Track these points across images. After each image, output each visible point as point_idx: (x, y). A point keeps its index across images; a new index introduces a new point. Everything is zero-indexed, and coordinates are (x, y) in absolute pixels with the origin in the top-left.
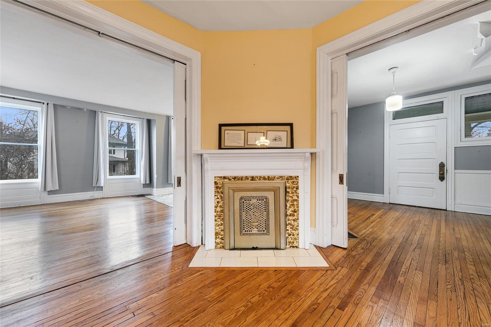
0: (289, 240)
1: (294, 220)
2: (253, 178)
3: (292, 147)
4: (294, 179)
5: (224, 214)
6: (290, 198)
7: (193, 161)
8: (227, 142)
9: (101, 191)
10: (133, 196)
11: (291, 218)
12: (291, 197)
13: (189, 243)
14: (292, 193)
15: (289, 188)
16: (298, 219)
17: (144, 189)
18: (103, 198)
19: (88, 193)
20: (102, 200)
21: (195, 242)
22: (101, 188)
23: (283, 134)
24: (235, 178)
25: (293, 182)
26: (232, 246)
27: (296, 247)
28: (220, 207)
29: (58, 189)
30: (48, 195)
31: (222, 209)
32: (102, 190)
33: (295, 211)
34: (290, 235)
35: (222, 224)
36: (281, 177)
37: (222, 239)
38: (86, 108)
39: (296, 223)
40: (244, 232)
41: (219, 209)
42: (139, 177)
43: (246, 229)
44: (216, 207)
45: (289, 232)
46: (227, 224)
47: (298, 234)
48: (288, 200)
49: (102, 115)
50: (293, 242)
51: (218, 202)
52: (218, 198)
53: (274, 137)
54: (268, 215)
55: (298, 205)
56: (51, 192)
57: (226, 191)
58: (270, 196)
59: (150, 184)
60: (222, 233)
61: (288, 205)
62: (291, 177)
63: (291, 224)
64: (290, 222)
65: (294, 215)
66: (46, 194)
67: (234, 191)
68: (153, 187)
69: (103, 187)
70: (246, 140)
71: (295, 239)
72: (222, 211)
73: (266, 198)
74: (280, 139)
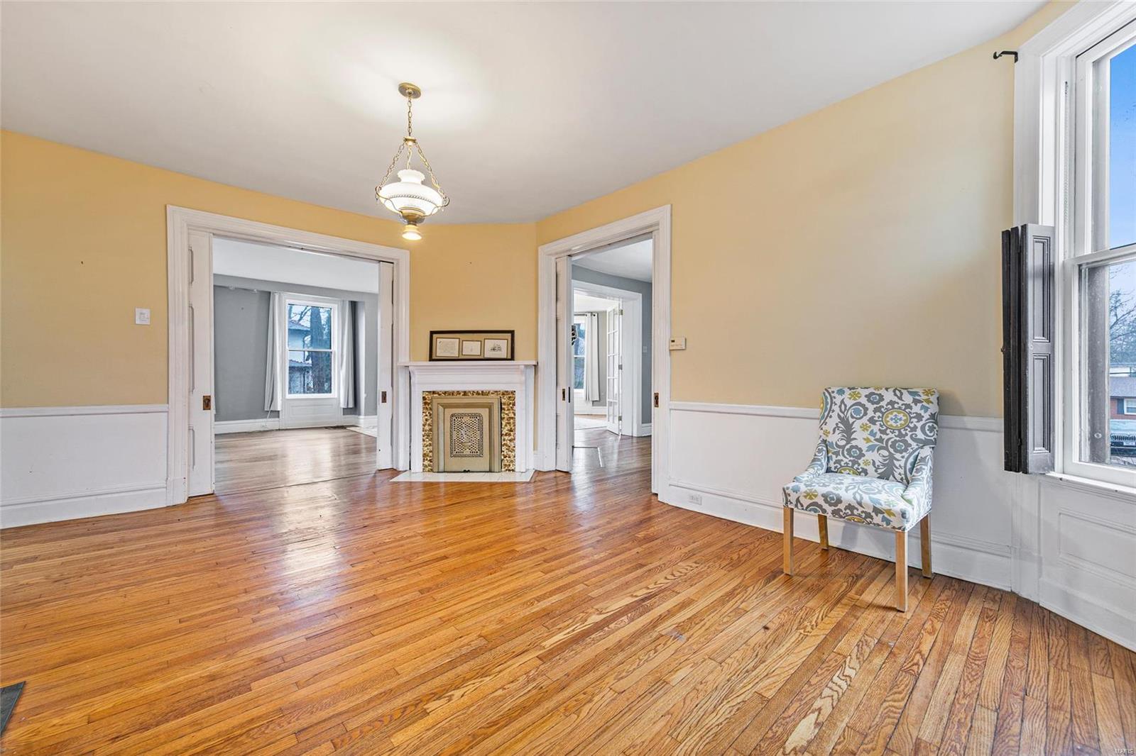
0: (505, 462)
1: (510, 440)
2: (465, 393)
3: (512, 358)
4: (510, 395)
5: (433, 434)
6: (506, 416)
7: (400, 374)
8: (439, 353)
9: (277, 419)
10: (326, 428)
11: (506, 438)
12: (506, 414)
13: (395, 468)
14: (508, 410)
15: (504, 404)
16: (514, 439)
17: (345, 416)
18: (279, 430)
19: (257, 420)
20: (278, 432)
21: (402, 465)
22: (276, 414)
23: (503, 344)
24: (445, 393)
25: (510, 397)
26: (441, 468)
27: (513, 470)
28: (429, 425)
31: (430, 427)
32: (279, 417)
33: (511, 430)
34: (505, 457)
35: (430, 445)
36: (496, 392)
37: (431, 461)
38: (256, 288)
39: (512, 444)
40: (454, 453)
41: (427, 428)
42: (336, 396)
43: (457, 450)
44: (424, 425)
45: (505, 454)
46: (435, 445)
47: (515, 457)
48: (504, 418)
49: (280, 297)
50: (510, 465)
51: (426, 420)
52: (427, 415)
53: (492, 346)
54: (482, 434)
55: (514, 423)
57: (435, 408)
58: (484, 413)
60: (431, 454)
61: (504, 423)
62: (507, 392)
63: (506, 445)
64: (505, 442)
65: (510, 435)
67: (445, 406)
68: (359, 414)
69: (280, 412)
70: (461, 349)
71: (512, 461)
72: (431, 430)
73: (480, 415)
74: (500, 349)
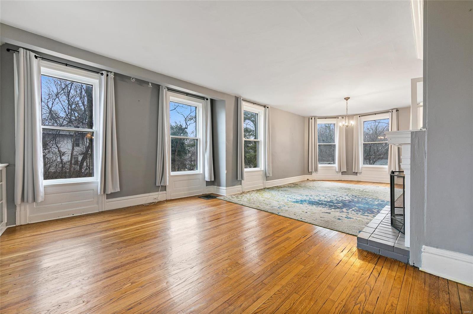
9: (165, 192)
10: (200, 197)
17: (207, 187)
18: (167, 200)
19: (151, 194)
22: (165, 188)
29: (119, 191)
30: (107, 199)
32: (166, 190)
42: (202, 172)
56: (111, 196)
59: (215, 181)
66: (104, 197)
68: (220, 186)
69: (167, 187)
